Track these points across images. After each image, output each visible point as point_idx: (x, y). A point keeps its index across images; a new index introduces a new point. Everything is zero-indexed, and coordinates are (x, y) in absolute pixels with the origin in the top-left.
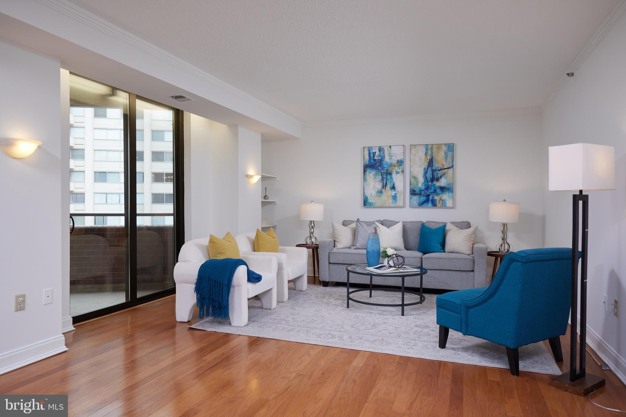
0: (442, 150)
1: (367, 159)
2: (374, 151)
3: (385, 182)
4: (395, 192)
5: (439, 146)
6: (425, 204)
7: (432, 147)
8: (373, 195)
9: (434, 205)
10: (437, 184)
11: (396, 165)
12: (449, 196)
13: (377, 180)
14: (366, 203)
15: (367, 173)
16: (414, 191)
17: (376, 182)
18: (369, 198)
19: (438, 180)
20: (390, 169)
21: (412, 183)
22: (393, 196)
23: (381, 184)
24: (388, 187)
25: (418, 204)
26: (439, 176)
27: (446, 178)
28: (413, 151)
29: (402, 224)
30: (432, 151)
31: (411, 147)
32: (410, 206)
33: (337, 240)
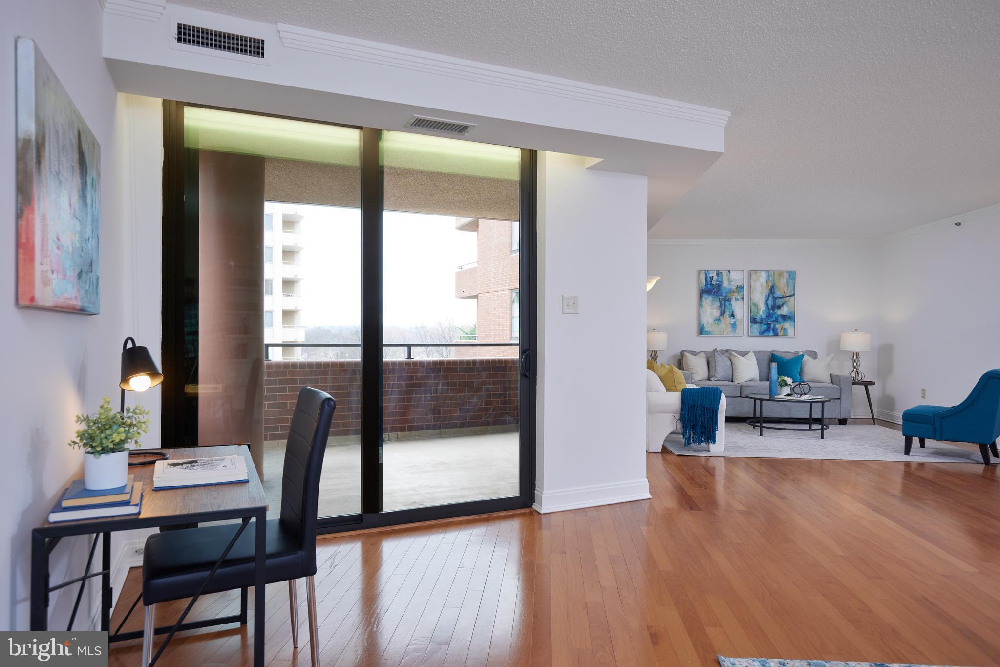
0: (783, 277)
1: (703, 284)
2: (711, 275)
3: (723, 309)
4: (734, 320)
5: (781, 273)
6: (766, 333)
7: (774, 273)
8: (710, 323)
9: (776, 334)
10: (779, 312)
11: (736, 291)
12: (790, 324)
13: (715, 306)
14: (701, 331)
15: (704, 299)
16: (755, 319)
17: (713, 309)
18: (705, 326)
19: (779, 308)
20: (729, 296)
21: (752, 310)
22: (732, 324)
23: (719, 312)
24: (727, 314)
25: (759, 332)
26: (781, 303)
27: (788, 306)
28: (754, 276)
29: (753, 353)
30: (774, 278)
31: (751, 273)
32: (749, 336)
33: (693, 372)
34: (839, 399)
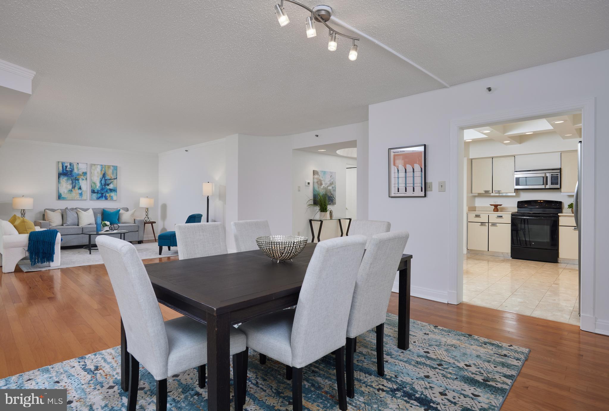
0: (111, 169)
1: (61, 170)
2: (66, 165)
3: (74, 184)
4: (81, 191)
5: (109, 167)
6: (101, 198)
7: (105, 166)
8: (65, 192)
9: (106, 199)
10: (108, 187)
11: (82, 175)
12: (115, 194)
13: (69, 183)
14: (60, 197)
15: (61, 178)
16: (94, 191)
17: (68, 185)
18: (62, 194)
19: (108, 185)
20: (78, 177)
21: (92, 186)
22: (80, 193)
23: (71, 186)
24: (76, 188)
25: (97, 198)
26: (109, 183)
27: (113, 184)
28: (93, 167)
29: (92, 210)
30: (105, 169)
31: (92, 165)
32: (91, 200)
33: (51, 221)
34: (137, 231)
